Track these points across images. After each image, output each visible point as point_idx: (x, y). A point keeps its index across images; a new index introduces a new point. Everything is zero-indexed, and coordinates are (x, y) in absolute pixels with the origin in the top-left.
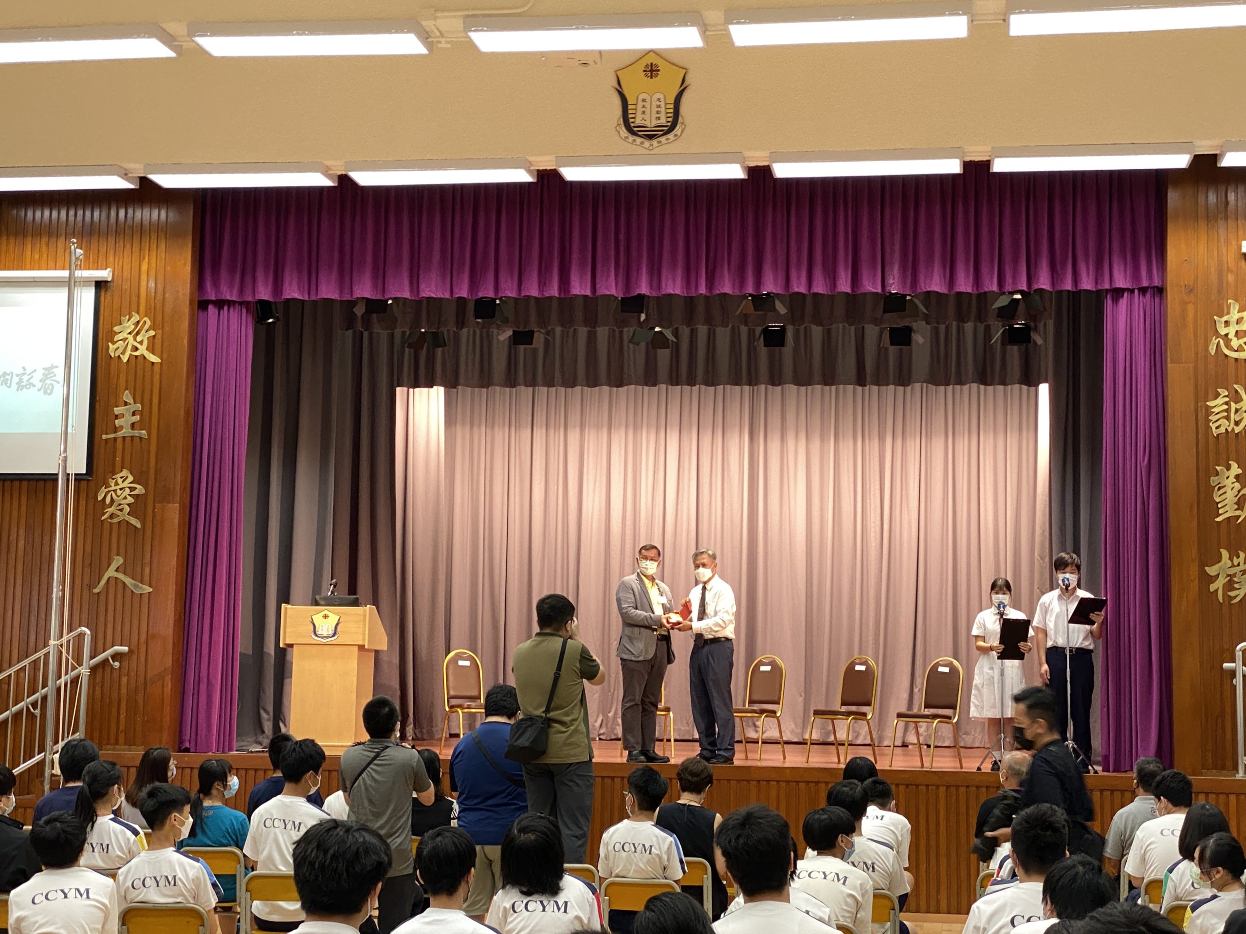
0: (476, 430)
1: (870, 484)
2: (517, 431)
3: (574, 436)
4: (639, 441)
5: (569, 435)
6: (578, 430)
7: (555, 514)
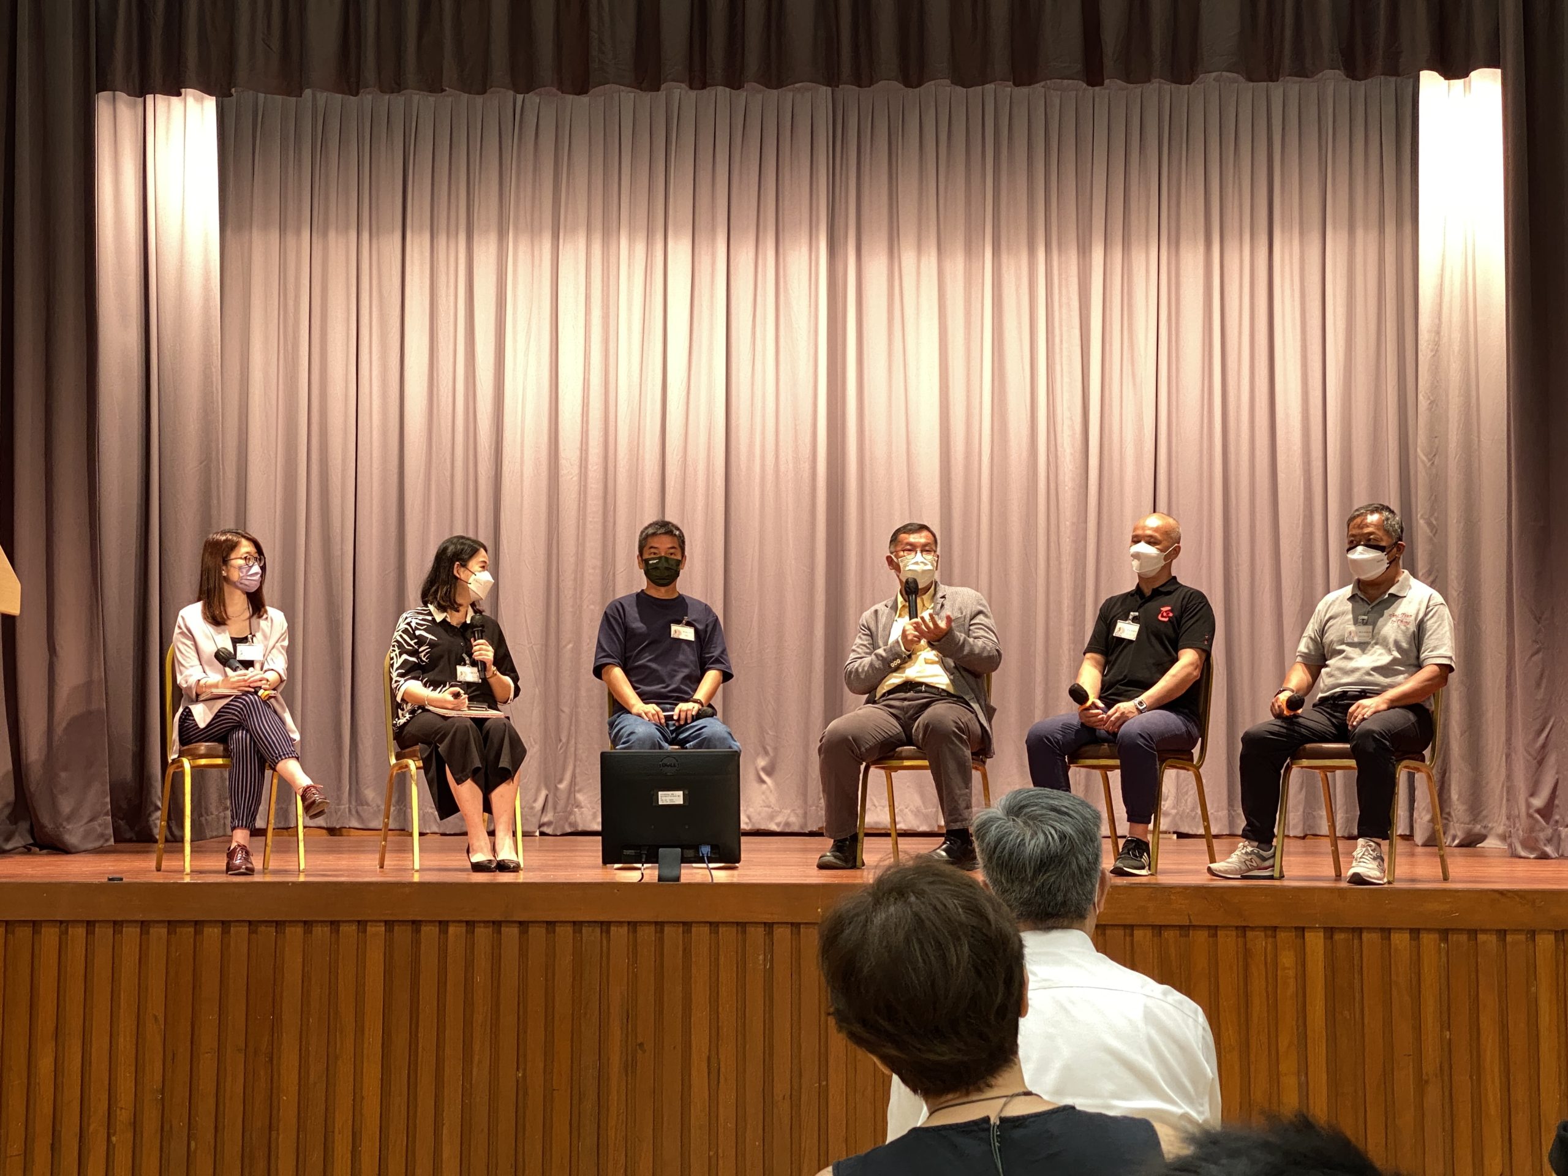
0: (291, 239)
1: (1061, 336)
2: (374, 241)
3: (486, 250)
4: (613, 259)
5: (476, 248)
6: (493, 238)
7: (450, 400)
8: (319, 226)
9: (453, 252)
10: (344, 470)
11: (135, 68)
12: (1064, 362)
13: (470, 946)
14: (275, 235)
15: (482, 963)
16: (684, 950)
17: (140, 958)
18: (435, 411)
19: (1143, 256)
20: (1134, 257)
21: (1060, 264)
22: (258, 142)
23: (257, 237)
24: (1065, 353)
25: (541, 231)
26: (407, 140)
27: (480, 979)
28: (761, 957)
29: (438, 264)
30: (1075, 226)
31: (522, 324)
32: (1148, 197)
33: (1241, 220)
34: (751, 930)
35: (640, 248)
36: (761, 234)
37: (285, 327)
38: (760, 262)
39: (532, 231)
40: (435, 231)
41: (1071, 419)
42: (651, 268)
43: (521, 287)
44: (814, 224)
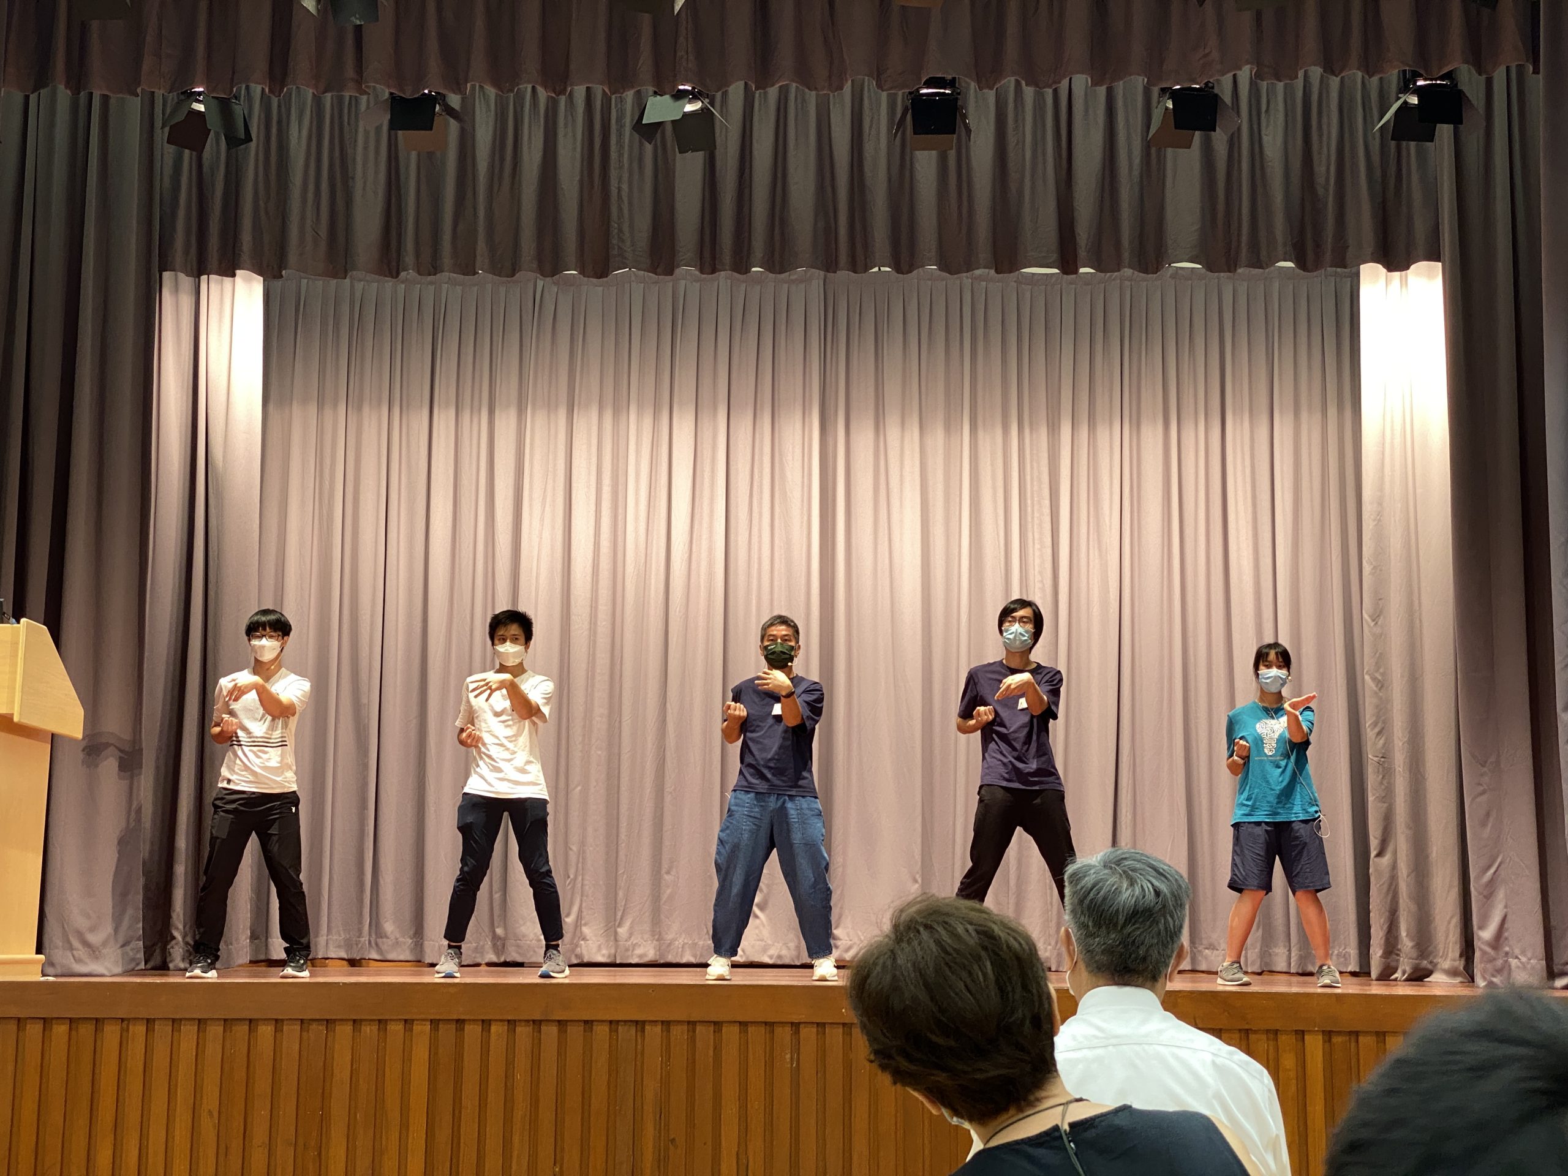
0: (328, 412)
1: (1033, 506)
2: (404, 416)
3: (506, 424)
5: (497, 423)
6: (513, 413)
7: (471, 562)
8: (354, 402)
9: (475, 427)
10: (372, 624)
11: (193, 251)
12: (1036, 530)
13: (511, 1047)
14: (313, 409)
15: (522, 1062)
16: (715, 1048)
17: (197, 1055)
18: (457, 570)
19: (1107, 433)
20: (1098, 434)
21: (1031, 440)
22: (300, 325)
23: (296, 410)
24: (1036, 521)
25: (557, 407)
26: (436, 323)
27: (521, 1077)
28: (788, 1056)
29: (462, 436)
30: (1045, 408)
31: (537, 494)
32: (1112, 383)
33: (1196, 403)
34: (778, 1030)
35: (648, 421)
36: (758, 412)
37: (321, 493)
38: (757, 436)
39: (549, 407)
40: (460, 405)
41: (1042, 581)
42: (658, 441)
43: (538, 457)
44: (807, 404)
